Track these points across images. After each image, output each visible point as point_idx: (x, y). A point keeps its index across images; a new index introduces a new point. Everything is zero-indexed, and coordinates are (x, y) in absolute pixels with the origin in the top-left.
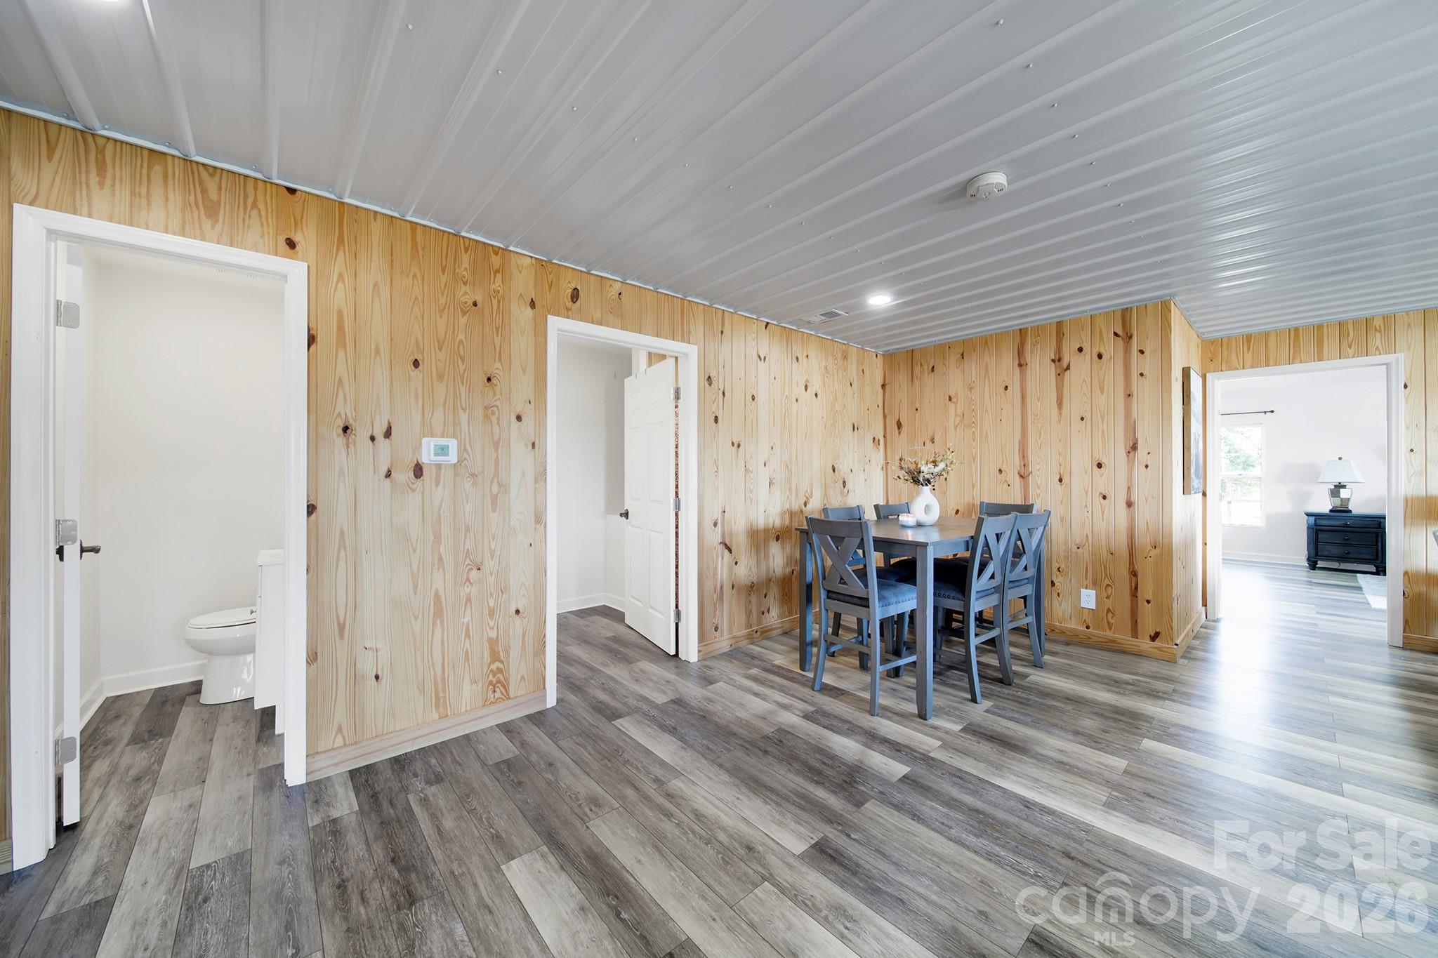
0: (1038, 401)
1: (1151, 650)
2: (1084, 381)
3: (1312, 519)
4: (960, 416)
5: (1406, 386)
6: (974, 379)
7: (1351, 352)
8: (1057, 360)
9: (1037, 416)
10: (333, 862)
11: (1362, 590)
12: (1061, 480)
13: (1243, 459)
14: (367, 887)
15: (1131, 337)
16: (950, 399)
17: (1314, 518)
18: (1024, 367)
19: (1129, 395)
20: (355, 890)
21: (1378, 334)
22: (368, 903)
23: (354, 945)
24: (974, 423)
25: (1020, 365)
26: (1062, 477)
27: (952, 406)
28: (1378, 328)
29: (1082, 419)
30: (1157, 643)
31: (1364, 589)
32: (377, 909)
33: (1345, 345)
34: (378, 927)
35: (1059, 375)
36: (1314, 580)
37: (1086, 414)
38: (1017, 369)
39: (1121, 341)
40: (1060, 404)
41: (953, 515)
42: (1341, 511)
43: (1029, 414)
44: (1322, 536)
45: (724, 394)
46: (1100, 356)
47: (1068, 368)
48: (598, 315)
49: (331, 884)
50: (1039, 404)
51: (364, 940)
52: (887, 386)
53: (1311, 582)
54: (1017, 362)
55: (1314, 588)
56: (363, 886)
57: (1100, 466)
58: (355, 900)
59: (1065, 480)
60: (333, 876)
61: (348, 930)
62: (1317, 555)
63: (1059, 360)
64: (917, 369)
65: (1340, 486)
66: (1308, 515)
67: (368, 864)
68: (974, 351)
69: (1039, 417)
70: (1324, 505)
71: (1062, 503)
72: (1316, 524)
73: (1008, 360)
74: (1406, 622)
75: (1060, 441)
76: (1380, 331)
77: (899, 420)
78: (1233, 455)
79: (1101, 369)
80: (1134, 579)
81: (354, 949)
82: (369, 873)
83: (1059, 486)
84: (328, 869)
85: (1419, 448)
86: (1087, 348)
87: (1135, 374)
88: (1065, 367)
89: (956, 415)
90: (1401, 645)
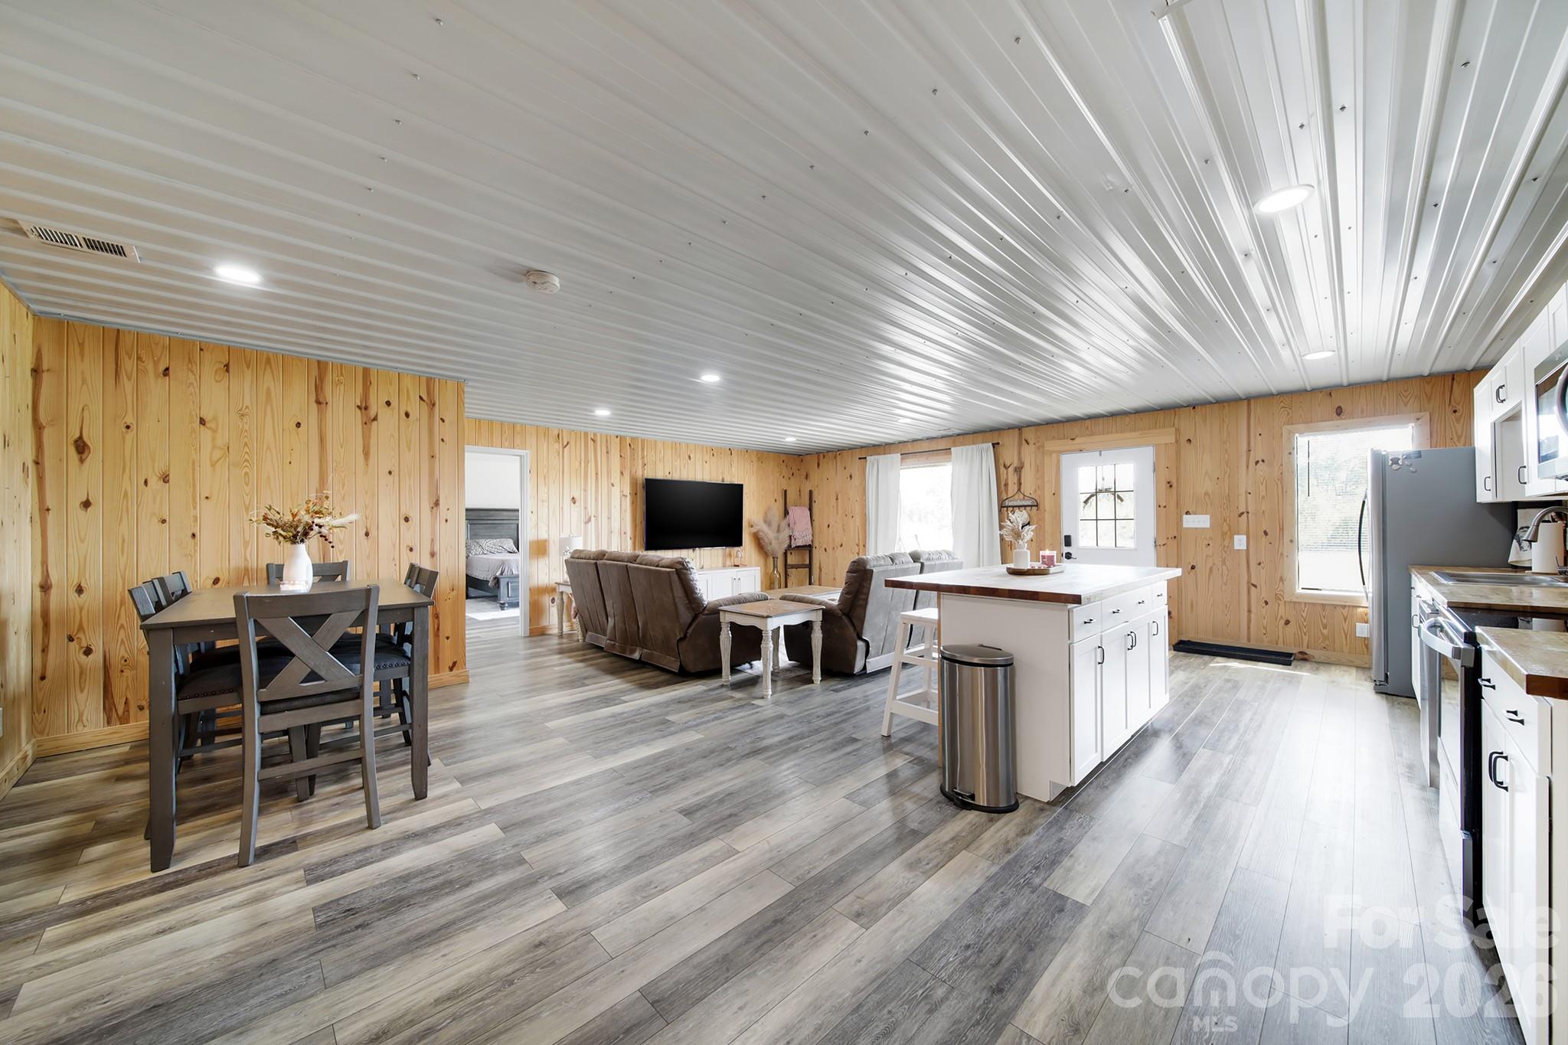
0: (342, 448)
1: (451, 678)
2: (392, 435)
4: (220, 448)
5: (529, 472)
6: (247, 402)
7: (506, 444)
8: (364, 408)
9: (340, 463)
10: (978, 1023)
12: (367, 534)
14: (988, 965)
15: (434, 405)
16: (202, 422)
18: (323, 406)
19: (433, 457)
20: (996, 973)
21: (518, 436)
22: (1002, 953)
23: (1038, 937)
24: (246, 460)
25: (318, 402)
26: (369, 531)
27: (205, 434)
28: (518, 431)
29: (390, 473)
30: (455, 671)
32: (1003, 942)
33: (504, 439)
34: (1016, 931)
35: (366, 423)
37: (394, 468)
38: (314, 406)
39: (426, 407)
40: (366, 454)
41: (210, 586)
43: (330, 458)
46: (407, 415)
47: (375, 419)
49: (1003, 1000)
50: (342, 451)
51: (1030, 934)
52: (45, 376)
54: (313, 398)
56: (989, 970)
57: (407, 519)
58: (1006, 965)
59: (373, 533)
60: (993, 1007)
61: (1031, 950)
63: (366, 408)
64: (128, 364)
67: (964, 984)
68: (248, 367)
69: (341, 465)
71: (368, 558)
73: (300, 393)
74: (529, 624)
75: (366, 493)
76: (519, 434)
77: (81, 437)
79: (408, 428)
80: (436, 621)
81: (1040, 935)
82: (972, 976)
83: (366, 541)
84: (988, 1021)
85: (534, 511)
86: (394, 403)
87: (437, 440)
88: (372, 417)
89: (214, 447)
90: (528, 635)
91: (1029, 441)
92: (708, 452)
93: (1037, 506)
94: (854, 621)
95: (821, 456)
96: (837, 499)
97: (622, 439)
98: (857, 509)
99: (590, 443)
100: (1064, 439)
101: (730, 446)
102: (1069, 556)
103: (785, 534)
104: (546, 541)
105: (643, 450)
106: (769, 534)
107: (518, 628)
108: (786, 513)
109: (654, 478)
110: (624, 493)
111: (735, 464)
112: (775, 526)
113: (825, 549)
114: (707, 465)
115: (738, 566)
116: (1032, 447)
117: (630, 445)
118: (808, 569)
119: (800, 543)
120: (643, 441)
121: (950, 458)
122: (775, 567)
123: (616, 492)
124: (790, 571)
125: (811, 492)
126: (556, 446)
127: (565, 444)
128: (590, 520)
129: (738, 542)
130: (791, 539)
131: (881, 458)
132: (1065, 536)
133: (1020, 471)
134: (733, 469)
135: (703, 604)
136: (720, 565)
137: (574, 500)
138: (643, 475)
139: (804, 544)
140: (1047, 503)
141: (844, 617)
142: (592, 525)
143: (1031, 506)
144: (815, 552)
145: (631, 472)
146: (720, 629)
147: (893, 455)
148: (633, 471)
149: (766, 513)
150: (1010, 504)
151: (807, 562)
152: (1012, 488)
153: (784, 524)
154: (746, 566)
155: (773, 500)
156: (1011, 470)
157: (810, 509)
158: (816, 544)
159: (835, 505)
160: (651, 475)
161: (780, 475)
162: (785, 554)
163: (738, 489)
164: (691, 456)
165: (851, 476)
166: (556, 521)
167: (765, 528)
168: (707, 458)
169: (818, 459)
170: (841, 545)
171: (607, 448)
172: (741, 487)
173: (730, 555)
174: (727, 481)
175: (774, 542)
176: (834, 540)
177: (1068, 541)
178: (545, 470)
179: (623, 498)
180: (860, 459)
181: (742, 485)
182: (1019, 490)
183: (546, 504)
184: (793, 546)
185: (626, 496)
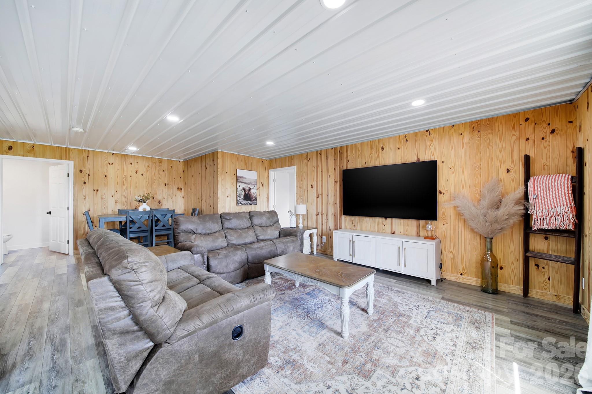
2: (208, 172)
5: (296, 175)
7: (289, 165)
15: (214, 160)
19: (213, 177)
21: (293, 161)
28: (293, 159)
29: (208, 183)
45: (89, 175)
47: (207, 168)
48: (22, 153)
57: (210, 197)
79: (210, 169)
86: (209, 163)
87: (214, 171)
92: (402, 141)
97: (335, 149)
99: (319, 156)
101: (427, 129)
105: (347, 152)
109: (354, 168)
114: (400, 151)
117: (339, 151)
120: (347, 146)
123: (331, 181)
125: (580, 150)
126: (305, 161)
127: (309, 160)
128: (319, 196)
129: (432, 216)
134: (432, 148)
137: (312, 187)
142: (319, 199)
145: (340, 167)
155: (504, 171)
157: (581, 176)
160: (351, 166)
161: (520, 138)
163: (432, 165)
164: (384, 147)
166: (305, 197)
168: (400, 145)
172: (435, 163)
178: (301, 173)
179: (335, 183)
181: (436, 161)
185: (337, 182)
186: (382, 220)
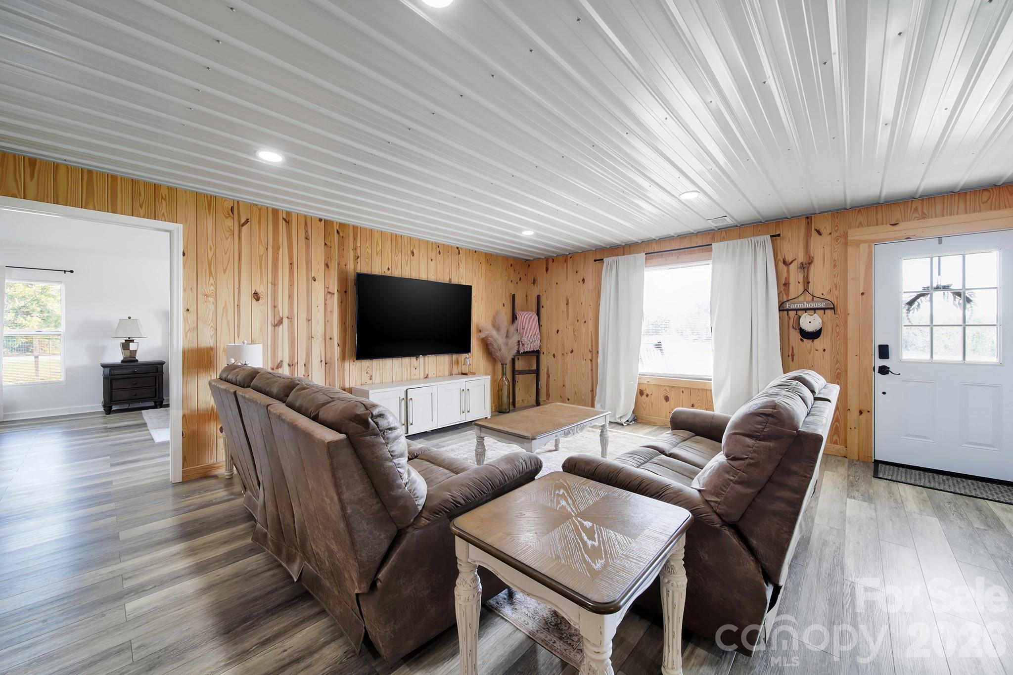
3: (108, 370)
5: (184, 254)
7: (142, 211)
11: (147, 427)
13: (54, 319)
17: (109, 369)
21: (164, 202)
28: (164, 196)
31: (149, 425)
33: (137, 205)
36: (109, 426)
42: (130, 360)
44: (115, 384)
53: (106, 428)
55: (110, 434)
62: (111, 401)
65: (129, 341)
66: (104, 366)
70: (116, 357)
72: (111, 374)
74: (184, 458)
76: (165, 200)
78: (46, 315)
85: (193, 309)
90: (179, 479)
91: (822, 231)
92: (435, 251)
93: (833, 309)
94: (754, 542)
95: (551, 260)
96: (567, 304)
97: (327, 224)
98: (591, 314)
99: (282, 225)
100: (877, 225)
101: (458, 246)
102: (884, 370)
103: (515, 339)
104: (212, 349)
105: (355, 239)
106: (498, 339)
107: (167, 463)
108: (514, 318)
109: (369, 273)
110: (330, 290)
111: (463, 265)
112: (503, 331)
113: (554, 355)
114: (433, 263)
115: (466, 374)
116: (826, 239)
117: (337, 233)
118: (534, 375)
119: (528, 348)
120: (355, 228)
121: (711, 255)
122: (503, 374)
123: (319, 288)
124: (519, 378)
125: (538, 297)
126: (229, 222)
127: (243, 221)
128: (280, 322)
129: (466, 349)
130: (519, 344)
131: (621, 259)
132: (880, 346)
133: (808, 268)
134: (461, 270)
135: (416, 506)
136: (447, 372)
137: (256, 296)
138: (355, 269)
139: (532, 349)
140: (853, 304)
141: (727, 532)
142: (284, 329)
143: (824, 309)
144: (543, 358)
145: (339, 264)
146: (456, 573)
147: (637, 255)
148: (343, 263)
149: (494, 318)
150: (793, 307)
151: (534, 367)
152: (795, 288)
153: (512, 329)
154: (474, 374)
155: (501, 305)
156: (793, 267)
157: (538, 314)
158: (544, 350)
159: (565, 310)
160: (363, 268)
161: (508, 279)
162: (513, 361)
163: (466, 291)
164: (414, 251)
165: (583, 280)
166: (228, 325)
167: (494, 333)
168: (433, 255)
169: (547, 264)
170: (572, 352)
171: (306, 232)
172: (469, 288)
173: (458, 362)
174: (455, 281)
175: (503, 348)
176: (563, 345)
177: (884, 351)
178: (211, 254)
179: (329, 296)
180: (595, 261)
181: (471, 286)
182: (806, 290)
183: (212, 300)
184: (521, 351)
185: (334, 294)
186: (413, 359)
